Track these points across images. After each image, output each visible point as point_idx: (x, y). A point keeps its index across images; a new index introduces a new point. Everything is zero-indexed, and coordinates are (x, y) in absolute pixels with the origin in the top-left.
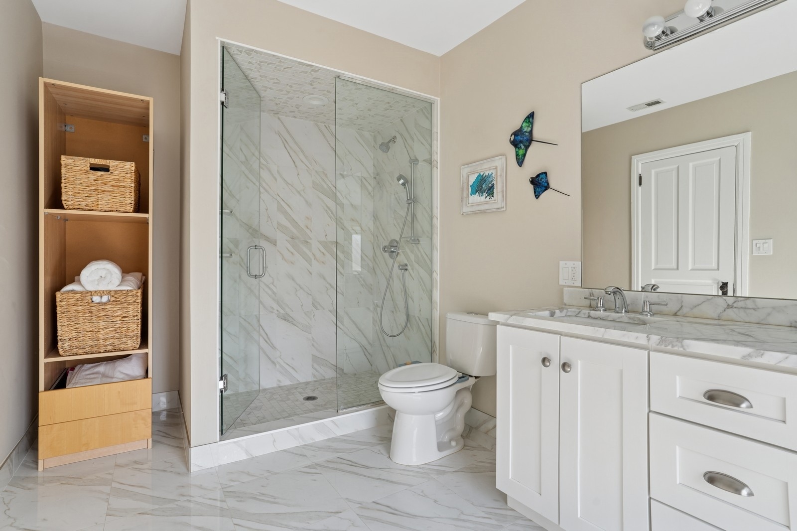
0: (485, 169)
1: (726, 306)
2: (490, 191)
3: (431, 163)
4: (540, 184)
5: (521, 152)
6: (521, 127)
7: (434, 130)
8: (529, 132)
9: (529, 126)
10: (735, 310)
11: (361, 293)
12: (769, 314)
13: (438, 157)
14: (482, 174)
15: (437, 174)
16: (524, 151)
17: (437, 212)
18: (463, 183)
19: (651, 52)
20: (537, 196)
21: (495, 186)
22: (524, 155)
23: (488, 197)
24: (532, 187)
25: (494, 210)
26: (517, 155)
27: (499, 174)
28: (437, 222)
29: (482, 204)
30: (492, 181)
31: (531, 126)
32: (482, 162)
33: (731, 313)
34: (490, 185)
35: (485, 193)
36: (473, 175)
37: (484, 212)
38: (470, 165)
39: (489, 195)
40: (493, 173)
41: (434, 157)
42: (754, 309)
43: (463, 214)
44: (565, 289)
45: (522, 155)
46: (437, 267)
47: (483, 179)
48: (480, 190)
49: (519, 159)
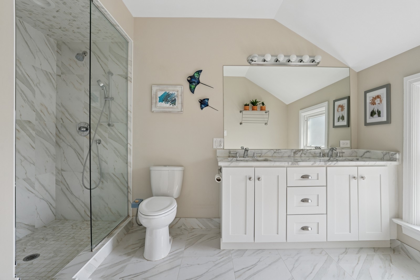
0: (170, 90)
1: (274, 152)
2: (173, 102)
3: (126, 78)
4: (204, 103)
5: (193, 87)
6: (194, 75)
7: (129, 59)
8: (198, 78)
9: (198, 76)
10: (276, 153)
11: (47, 161)
12: (284, 154)
13: (131, 75)
14: (167, 92)
15: (131, 86)
16: (195, 86)
17: (131, 108)
18: (153, 95)
19: (249, 64)
20: (202, 109)
21: (176, 100)
22: (195, 88)
23: (172, 105)
24: (199, 104)
25: (176, 112)
26: (190, 88)
27: (179, 94)
28: (131, 115)
29: (168, 108)
30: (175, 97)
31: (199, 76)
32: (168, 86)
33: (275, 155)
34: (173, 99)
35: (170, 103)
36: (161, 92)
37: (170, 112)
38: (159, 86)
39: (172, 104)
40: (175, 93)
41: (129, 75)
42: (281, 153)
43: (153, 112)
44: (218, 150)
45: (193, 88)
46: (131, 141)
47: (169, 95)
48: (166, 100)
49: (192, 89)
